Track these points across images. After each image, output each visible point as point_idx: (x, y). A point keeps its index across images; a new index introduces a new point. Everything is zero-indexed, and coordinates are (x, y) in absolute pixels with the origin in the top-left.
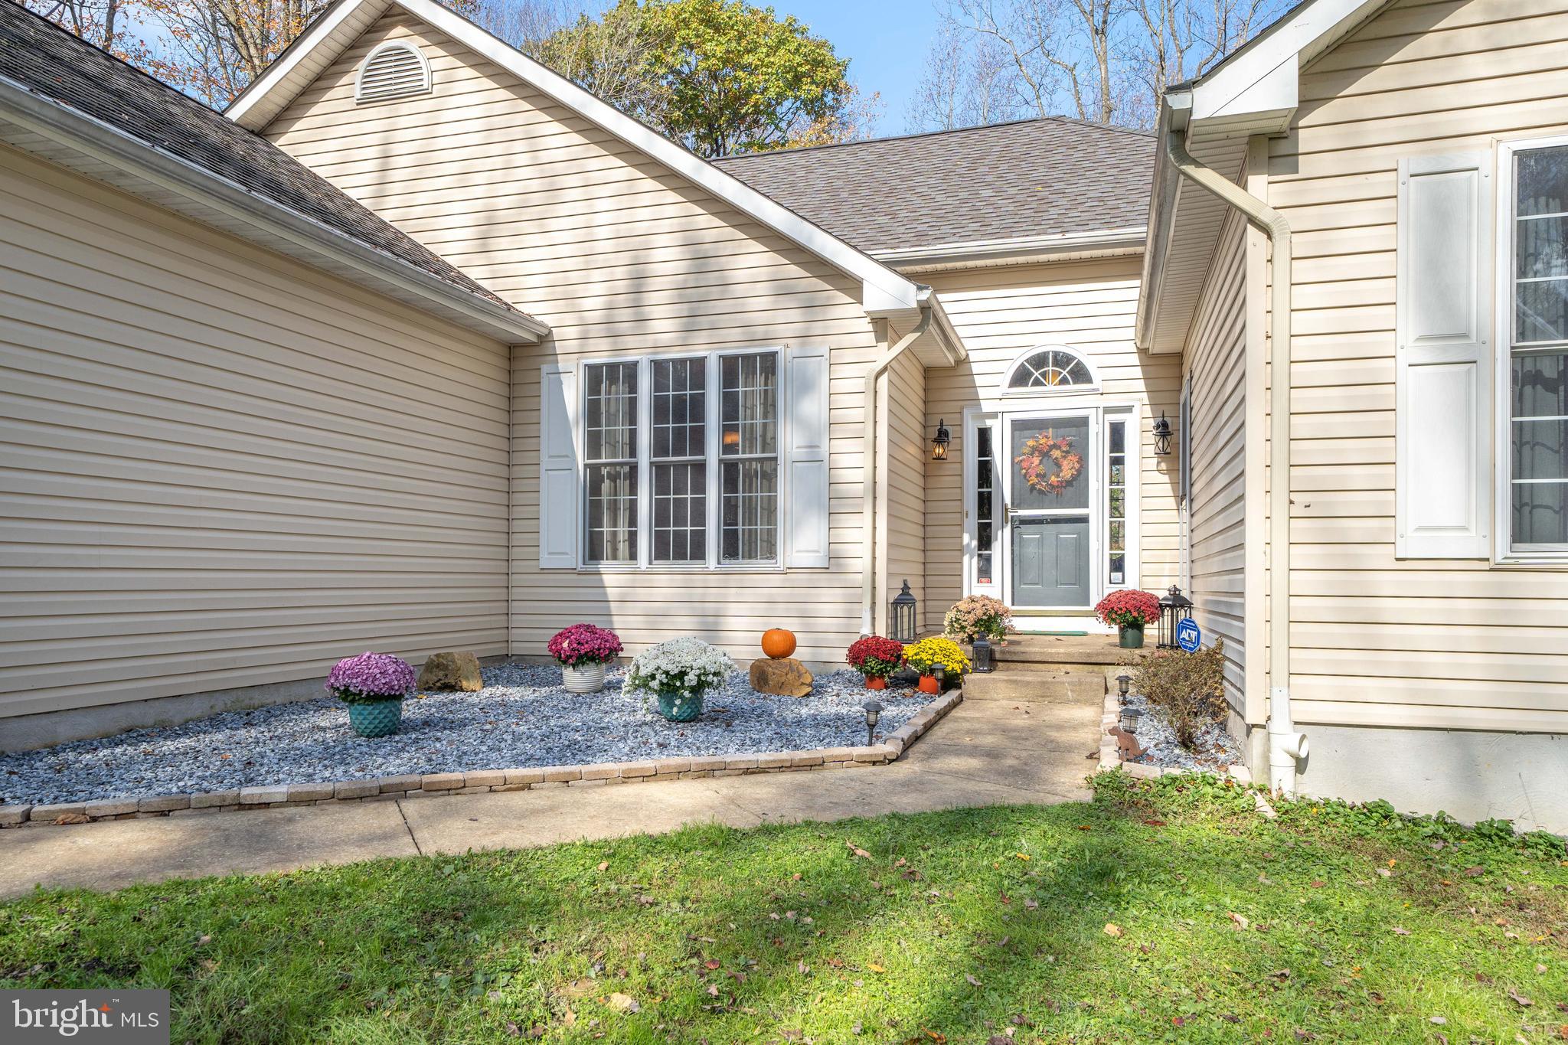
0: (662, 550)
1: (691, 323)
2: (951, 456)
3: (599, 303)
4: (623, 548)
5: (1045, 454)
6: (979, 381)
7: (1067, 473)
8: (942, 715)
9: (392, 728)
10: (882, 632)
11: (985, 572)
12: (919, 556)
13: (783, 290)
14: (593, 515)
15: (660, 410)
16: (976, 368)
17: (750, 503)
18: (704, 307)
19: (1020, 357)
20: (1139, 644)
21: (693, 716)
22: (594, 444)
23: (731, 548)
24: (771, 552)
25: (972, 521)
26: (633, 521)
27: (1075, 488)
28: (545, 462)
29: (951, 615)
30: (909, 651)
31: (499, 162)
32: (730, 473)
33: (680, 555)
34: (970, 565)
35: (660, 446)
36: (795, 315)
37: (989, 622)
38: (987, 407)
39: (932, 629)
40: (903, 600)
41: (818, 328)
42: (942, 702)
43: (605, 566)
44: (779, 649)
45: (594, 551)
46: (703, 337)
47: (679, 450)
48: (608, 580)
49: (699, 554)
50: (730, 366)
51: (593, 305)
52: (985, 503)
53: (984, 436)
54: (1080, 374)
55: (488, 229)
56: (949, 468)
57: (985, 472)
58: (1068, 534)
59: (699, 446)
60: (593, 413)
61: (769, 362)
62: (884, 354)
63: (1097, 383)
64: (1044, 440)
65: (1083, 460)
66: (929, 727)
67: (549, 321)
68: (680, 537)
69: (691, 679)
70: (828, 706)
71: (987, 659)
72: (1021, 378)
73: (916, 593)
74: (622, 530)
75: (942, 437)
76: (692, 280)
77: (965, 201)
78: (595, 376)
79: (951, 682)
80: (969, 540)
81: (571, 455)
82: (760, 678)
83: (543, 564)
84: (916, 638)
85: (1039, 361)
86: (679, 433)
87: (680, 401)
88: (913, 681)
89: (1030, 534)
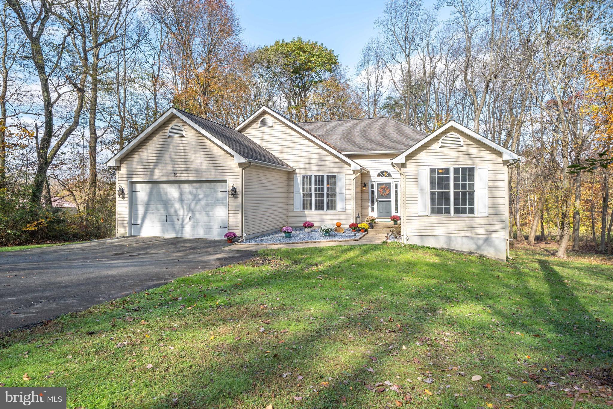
0: (316, 208)
1: (319, 169)
2: (366, 189)
3: (303, 165)
4: (309, 207)
5: (383, 189)
6: (371, 175)
7: (387, 193)
8: (365, 235)
9: (290, 237)
10: (355, 222)
11: (373, 210)
12: (361, 208)
13: (335, 164)
14: (304, 201)
15: (316, 184)
16: (371, 173)
17: (332, 200)
18: (322, 167)
19: (379, 171)
20: (397, 224)
21: (330, 235)
22: (303, 189)
23: (328, 208)
24: (335, 208)
25: (370, 201)
26: (311, 203)
27: (389, 196)
28: (295, 192)
29: (366, 219)
30: (359, 225)
31: (284, 139)
32: (328, 195)
33: (319, 209)
34: (370, 209)
35: (316, 190)
36: (338, 169)
37: (373, 221)
38: (373, 180)
39: (363, 221)
40: (358, 217)
41: (342, 171)
42: (364, 233)
43: (305, 211)
44: (339, 225)
45: (304, 208)
46: (321, 172)
47: (319, 191)
48: (306, 213)
49: (323, 209)
50: (328, 176)
51: (302, 165)
52: (373, 198)
53: (372, 185)
54: (389, 175)
55: (282, 151)
56: (366, 191)
57: (373, 192)
58: (388, 204)
59: (323, 190)
60: (303, 184)
61: (335, 177)
62: (354, 176)
63: (393, 176)
64: (383, 186)
65: (390, 190)
66: (362, 237)
67: (295, 168)
68: (319, 206)
69: (330, 230)
70: (347, 234)
71: (372, 227)
72: (379, 175)
73: (360, 215)
74: (309, 204)
75: (365, 186)
76: (320, 162)
77: (369, 140)
78: (304, 177)
79: (366, 230)
80: (370, 204)
81: (299, 191)
82: (336, 230)
83: (295, 210)
84: (360, 223)
85: (382, 172)
86: (319, 188)
87: (319, 183)
88: (360, 230)
89: (381, 204)
